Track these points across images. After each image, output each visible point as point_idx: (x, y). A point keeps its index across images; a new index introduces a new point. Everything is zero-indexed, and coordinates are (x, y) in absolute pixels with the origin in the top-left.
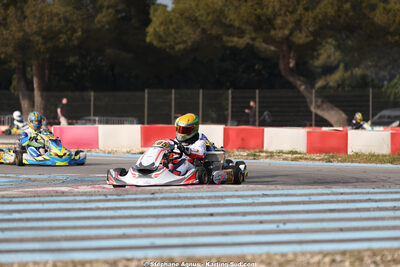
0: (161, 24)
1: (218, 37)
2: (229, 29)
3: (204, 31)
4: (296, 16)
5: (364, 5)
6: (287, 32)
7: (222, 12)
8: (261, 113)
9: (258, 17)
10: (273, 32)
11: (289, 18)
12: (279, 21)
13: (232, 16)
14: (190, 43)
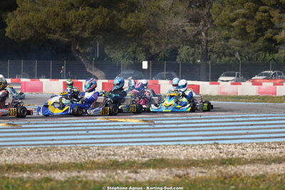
0: (14, 27)
1: (44, 34)
2: (49, 30)
3: (36, 31)
4: (83, 24)
5: (115, 19)
6: (78, 32)
7: (45, 22)
8: (67, 72)
9: (64, 25)
10: (71, 32)
11: (79, 25)
12: (74, 27)
13: (51, 24)
14: (28, 37)
